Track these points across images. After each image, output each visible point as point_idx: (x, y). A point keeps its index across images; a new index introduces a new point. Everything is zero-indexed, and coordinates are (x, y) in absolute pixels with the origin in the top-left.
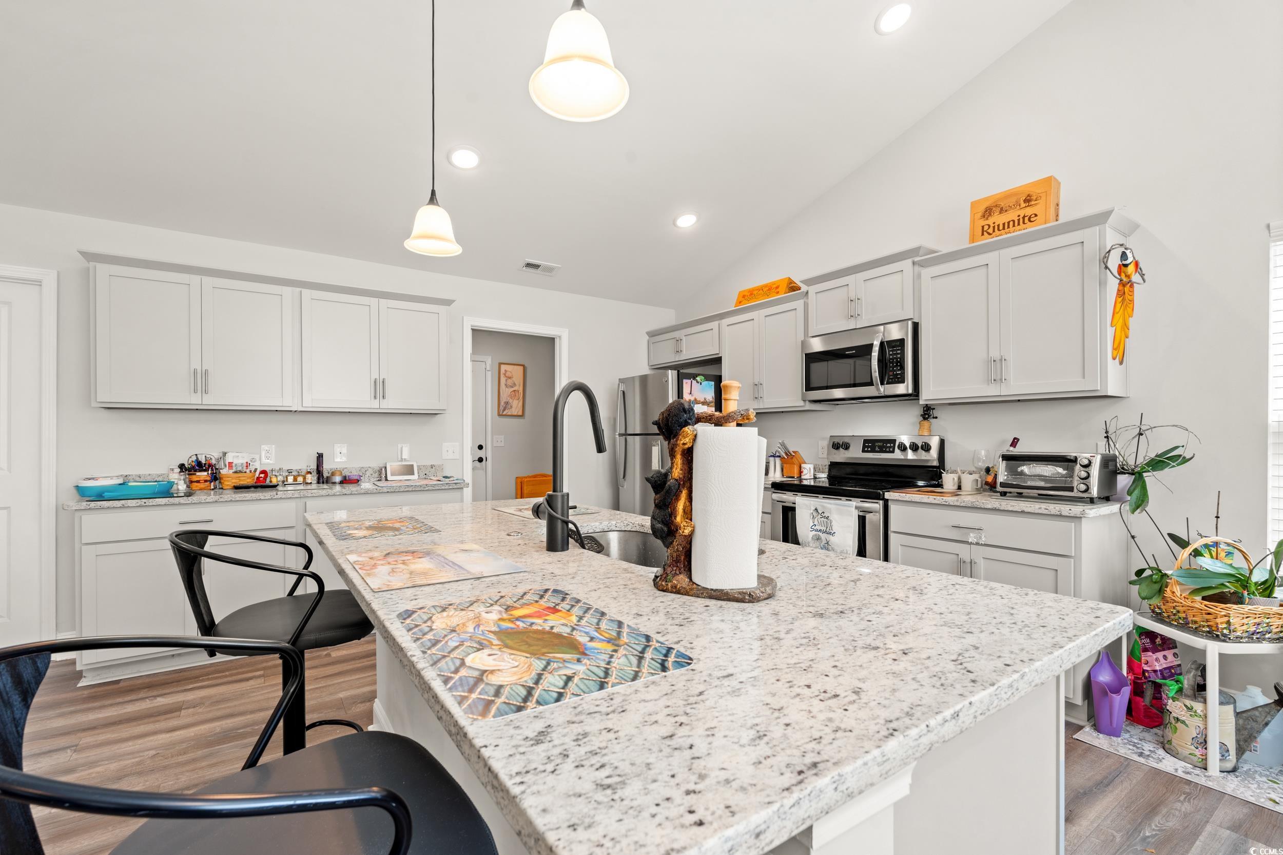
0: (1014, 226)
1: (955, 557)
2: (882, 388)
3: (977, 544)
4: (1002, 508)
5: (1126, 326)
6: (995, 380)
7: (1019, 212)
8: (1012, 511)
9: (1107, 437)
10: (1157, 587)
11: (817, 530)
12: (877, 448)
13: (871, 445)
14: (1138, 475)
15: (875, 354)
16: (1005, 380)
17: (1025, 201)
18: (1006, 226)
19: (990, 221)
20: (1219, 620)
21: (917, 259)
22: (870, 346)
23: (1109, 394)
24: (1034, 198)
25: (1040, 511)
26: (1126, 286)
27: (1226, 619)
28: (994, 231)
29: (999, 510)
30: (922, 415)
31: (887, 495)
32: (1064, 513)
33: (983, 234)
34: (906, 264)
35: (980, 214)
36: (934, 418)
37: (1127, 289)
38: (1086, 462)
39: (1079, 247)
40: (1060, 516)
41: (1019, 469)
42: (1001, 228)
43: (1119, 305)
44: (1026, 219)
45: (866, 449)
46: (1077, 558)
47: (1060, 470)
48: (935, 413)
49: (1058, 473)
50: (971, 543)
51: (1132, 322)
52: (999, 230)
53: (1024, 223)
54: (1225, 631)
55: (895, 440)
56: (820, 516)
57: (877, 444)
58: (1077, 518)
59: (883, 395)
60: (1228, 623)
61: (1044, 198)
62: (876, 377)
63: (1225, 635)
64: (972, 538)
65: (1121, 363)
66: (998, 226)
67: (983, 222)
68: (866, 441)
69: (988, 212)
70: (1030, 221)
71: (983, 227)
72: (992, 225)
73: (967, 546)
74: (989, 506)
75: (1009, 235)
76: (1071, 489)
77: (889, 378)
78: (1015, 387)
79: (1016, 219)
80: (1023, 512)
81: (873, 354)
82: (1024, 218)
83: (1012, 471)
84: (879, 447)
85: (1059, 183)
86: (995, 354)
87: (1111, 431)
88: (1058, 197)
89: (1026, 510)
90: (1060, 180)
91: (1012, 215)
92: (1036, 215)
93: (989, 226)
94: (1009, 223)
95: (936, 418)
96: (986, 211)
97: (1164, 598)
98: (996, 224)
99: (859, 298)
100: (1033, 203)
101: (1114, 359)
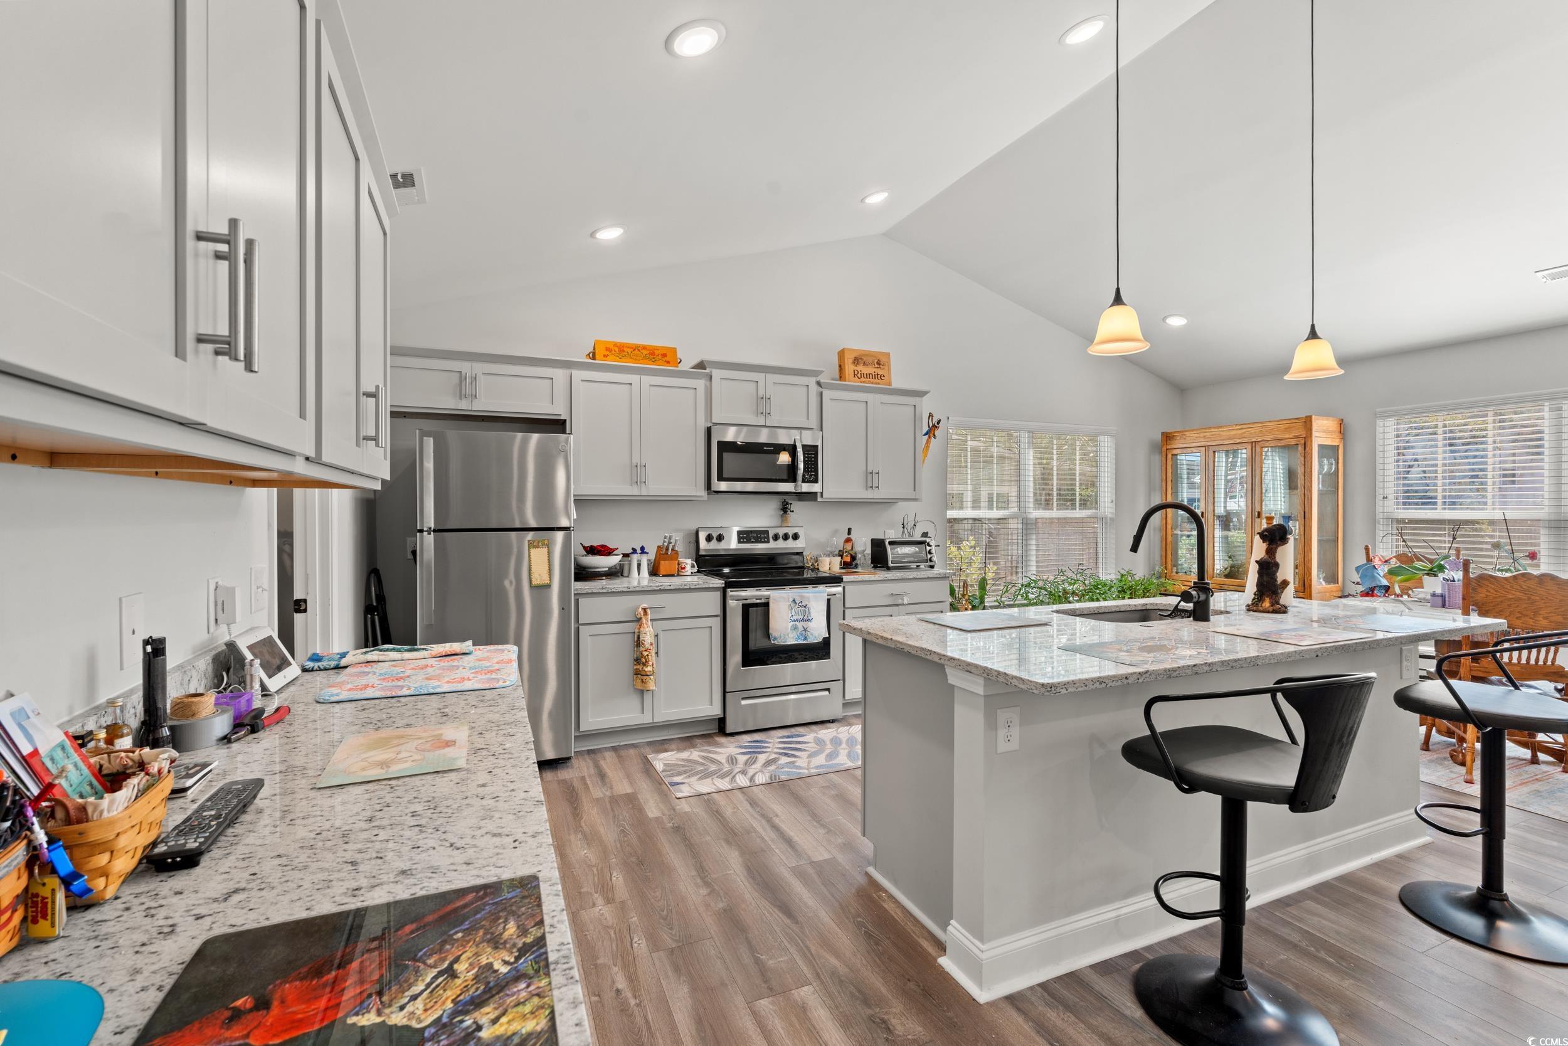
0: (872, 378)
6: (870, 487)
7: (875, 370)
8: (923, 578)
11: (794, 621)
12: (750, 539)
13: (748, 536)
17: (877, 363)
19: (859, 368)
21: (820, 380)
24: (880, 363)
28: (861, 377)
30: (781, 509)
31: (845, 579)
33: (854, 377)
34: (811, 381)
35: (851, 361)
36: (791, 511)
39: (913, 408)
41: (896, 551)
44: (880, 377)
45: (742, 541)
47: (917, 550)
52: (865, 377)
53: (878, 379)
55: (767, 532)
56: (797, 606)
57: (751, 536)
59: (800, 491)
61: (884, 366)
67: (853, 367)
68: (740, 533)
71: (854, 371)
79: (874, 374)
80: (929, 578)
82: (878, 375)
84: (754, 538)
86: (870, 468)
91: (870, 370)
92: (884, 376)
93: (858, 372)
94: (869, 374)
96: (855, 359)
98: (862, 373)
99: (769, 397)
100: (878, 366)
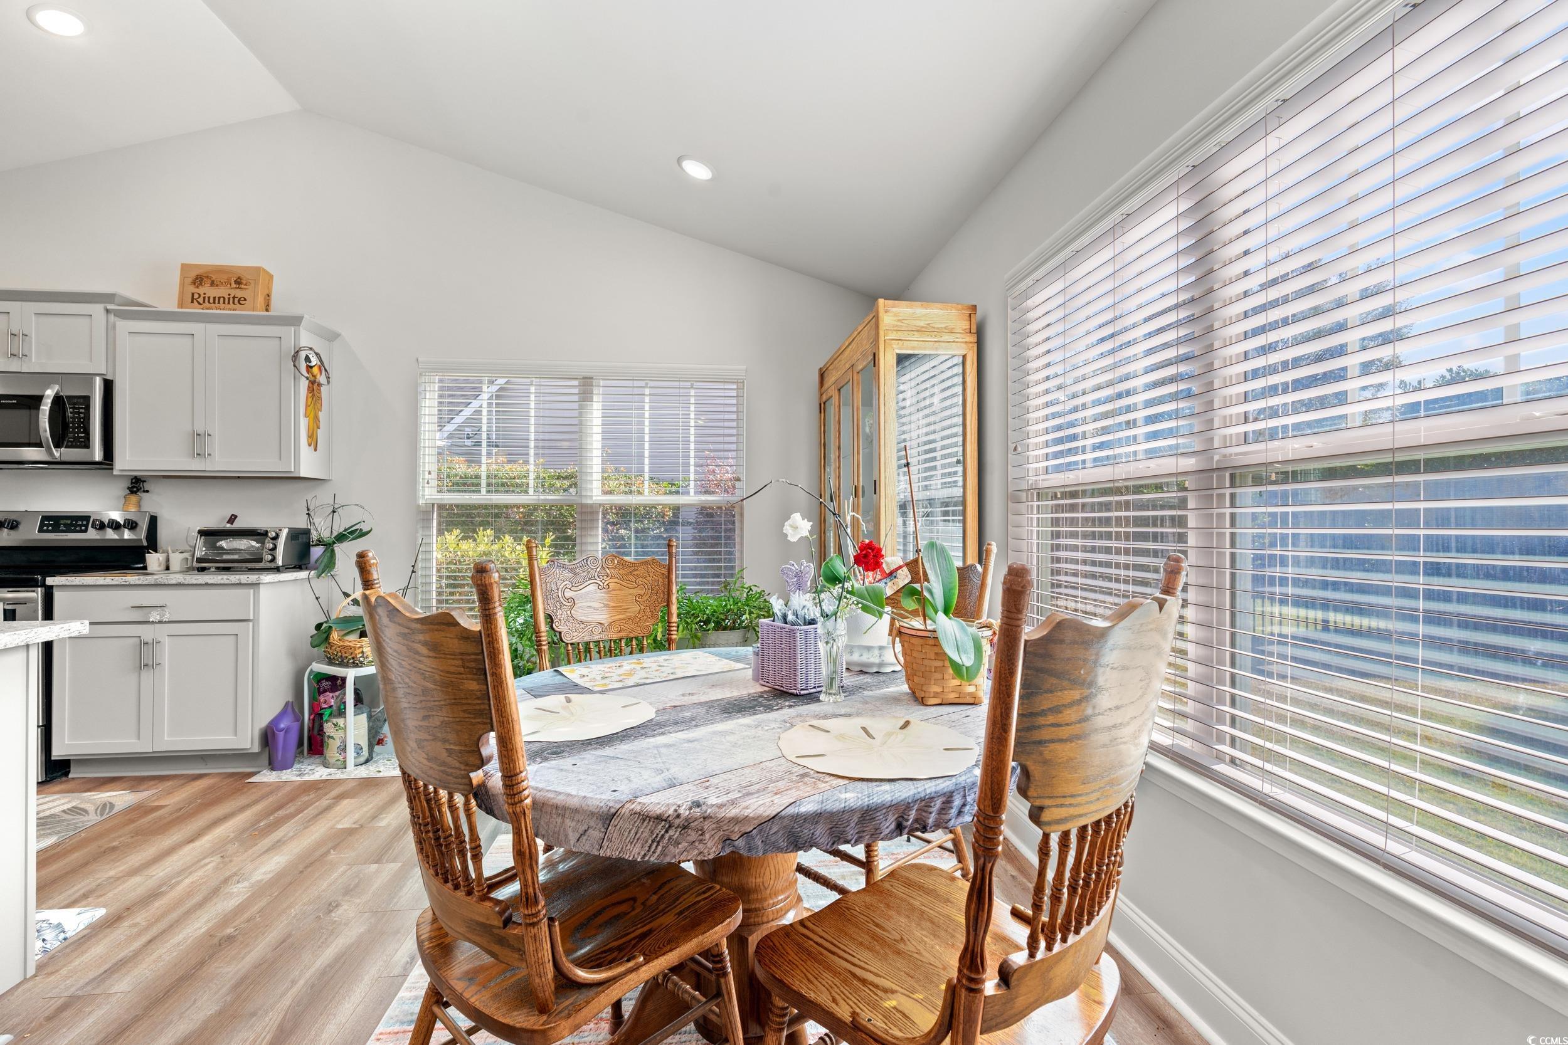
0: (224, 303)
1: (138, 639)
2: (57, 453)
3: (160, 622)
4: (186, 583)
5: (316, 419)
6: (198, 454)
7: (229, 291)
8: (196, 585)
9: (308, 514)
10: (325, 635)
12: (62, 526)
13: (52, 522)
14: (329, 546)
15: (46, 407)
16: (209, 455)
17: (236, 282)
18: (216, 300)
19: (201, 290)
20: (357, 651)
21: (110, 307)
22: (39, 399)
23: (302, 475)
24: (244, 282)
25: (222, 582)
26: (314, 386)
27: (361, 650)
28: (204, 302)
29: (183, 585)
30: (128, 488)
31: (50, 581)
32: (243, 582)
33: (192, 302)
34: (98, 309)
35: (190, 280)
36: (144, 491)
37: (315, 386)
38: (274, 534)
39: (277, 341)
40: (240, 585)
41: (218, 544)
42: (212, 301)
43: (310, 400)
44: (236, 300)
45: (45, 528)
46: (255, 621)
47: (254, 543)
48: (147, 486)
49: (253, 546)
50: (153, 622)
51: (321, 415)
52: (209, 302)
53: (234, 303)
54: (362, 659)
55: (90, 517)
57: (62, 522)
58: (256, 585)
59: (59, 460)
60: (363, 652)
61: (253, 285)
62: (47, 438)
63: (361, 662)
64: (154, 616)
65: (316, 450)
66: (209, 298)
67: (192, 289)
68: (44, 518)
69: (199, 280)
70: (239, 302)
71: (193, 294)
72: (202, 296)
73: (151, 627)
74: (174, 582)
75: (219, 312)
76: (260, 560)
77: (68, 441)
78: (219, 462)
79: (227, 297)
80: (207, 584)
81: (42, 407)
82: (234, 298)
83: (212, 546)
84: (65, 525)
85: (271, 277)
86: (199, 428)
87: (311, 508)
88: (269, 288)
89: (210, 582)
90: (271, 272)
91: (222, 292)
92: (245, 300)
93: (200, 295)
94: (219, 298)
95: (148, 491)
96: (197, 279)
97: (329, 643)
98: (207, 296)
99: (25, 333)
100: (242, 286)
101: (310, 445)
